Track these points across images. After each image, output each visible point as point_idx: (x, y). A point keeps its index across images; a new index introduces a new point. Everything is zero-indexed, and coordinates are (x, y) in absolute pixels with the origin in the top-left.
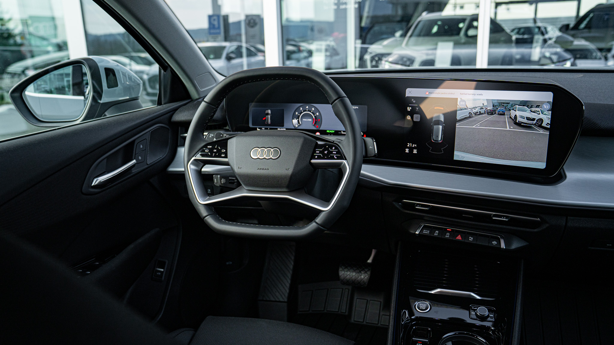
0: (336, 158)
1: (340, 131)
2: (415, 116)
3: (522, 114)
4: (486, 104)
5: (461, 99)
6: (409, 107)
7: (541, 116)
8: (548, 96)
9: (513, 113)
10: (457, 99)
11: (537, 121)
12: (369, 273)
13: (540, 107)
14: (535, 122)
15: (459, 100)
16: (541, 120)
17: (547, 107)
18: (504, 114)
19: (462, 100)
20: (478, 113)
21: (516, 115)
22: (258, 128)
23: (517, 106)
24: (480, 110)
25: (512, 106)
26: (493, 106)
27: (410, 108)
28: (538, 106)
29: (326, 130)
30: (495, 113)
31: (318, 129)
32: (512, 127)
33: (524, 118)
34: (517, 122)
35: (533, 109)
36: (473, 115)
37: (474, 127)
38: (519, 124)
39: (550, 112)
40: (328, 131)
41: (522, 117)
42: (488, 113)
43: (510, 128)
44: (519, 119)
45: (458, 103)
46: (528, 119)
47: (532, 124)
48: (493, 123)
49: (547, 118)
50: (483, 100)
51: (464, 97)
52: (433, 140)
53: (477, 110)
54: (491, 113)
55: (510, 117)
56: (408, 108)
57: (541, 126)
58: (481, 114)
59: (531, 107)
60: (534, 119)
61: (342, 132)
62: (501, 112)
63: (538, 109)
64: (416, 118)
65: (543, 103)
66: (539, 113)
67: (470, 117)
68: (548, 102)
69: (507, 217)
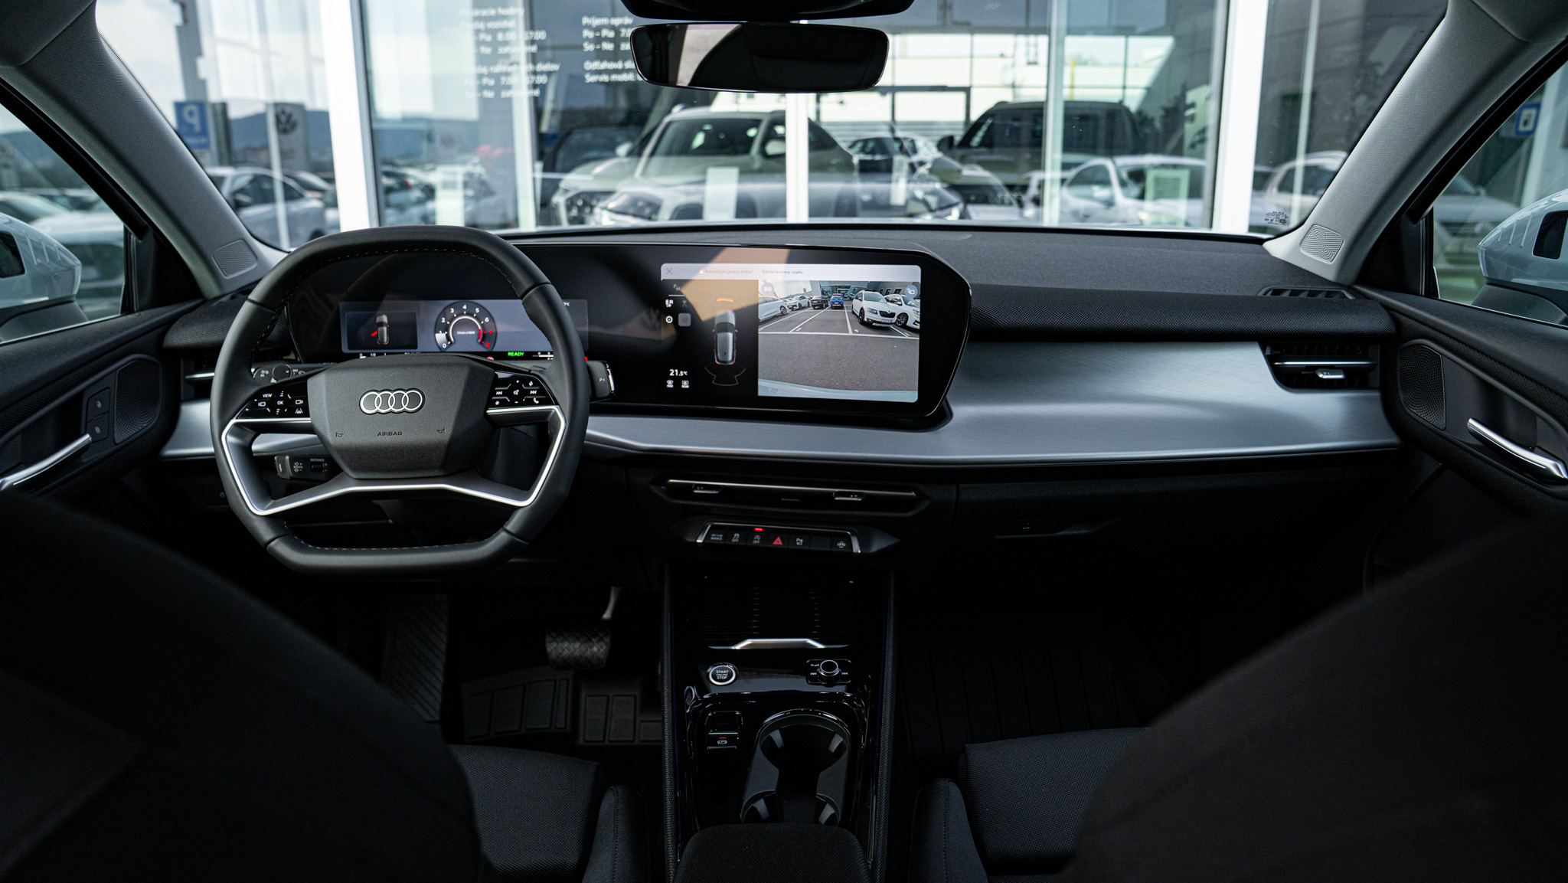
0: (537, 402)
1: (536, 353)
2: (681, 316)
3: (873, 306)
4: (809, 289)
5: (764, 281)
6: (670, 298)
7: (905, 309)
8: (912, 274)
9: (857, 305)
10: (757, 281)
11: (899, 317)
12: (607, 640)
13: (901, 292)
14: (894, 319)
15: (761, 283)
16: (905, 316)
17: (912, 292)
18: (842, 307)
19: (767, 284)
20: (796, 306)
21: (862, 309)
22: (361, 355)
23: (863, 292)
24: (799, 301)
25: (855, 291)
26: (823, 293)
27: (672, 302)
28: (898, 291)
29: (507, 353)
30: (827, 306)
31: (490, 349)
32: (857, 331)
33: (877, 313)
34: (865, 320)
35: (891, 296)
36: (789, 311)
37: (791, 332)
38: (869, 325)
39: (919, 301)
40: (510, 354)
41: (873, 311)
42: (814, 306)
43: (854, 332)
44: (868, 316)
45: (760, 290)
46: (884, 314)
47: (891, 323)
48: (824, 325)
49: (913, 313)
50: (804, 282)
51: (770, 279)
52: (718, 361)
53: (794, 301)
54: (820, 305)
55: (853, 313)
56: (667, 301)
57: (905, 327)
58: (801, 308)
59: (887, 293)
60: (892, 315)
61: (539, 353)
62: (837, 304)
63: (898, 297)
64: (685, 320)
65: (906, 284)
66: (900, 303)
67: (783, 315)
68: (914, 283)
69: (859, 495)
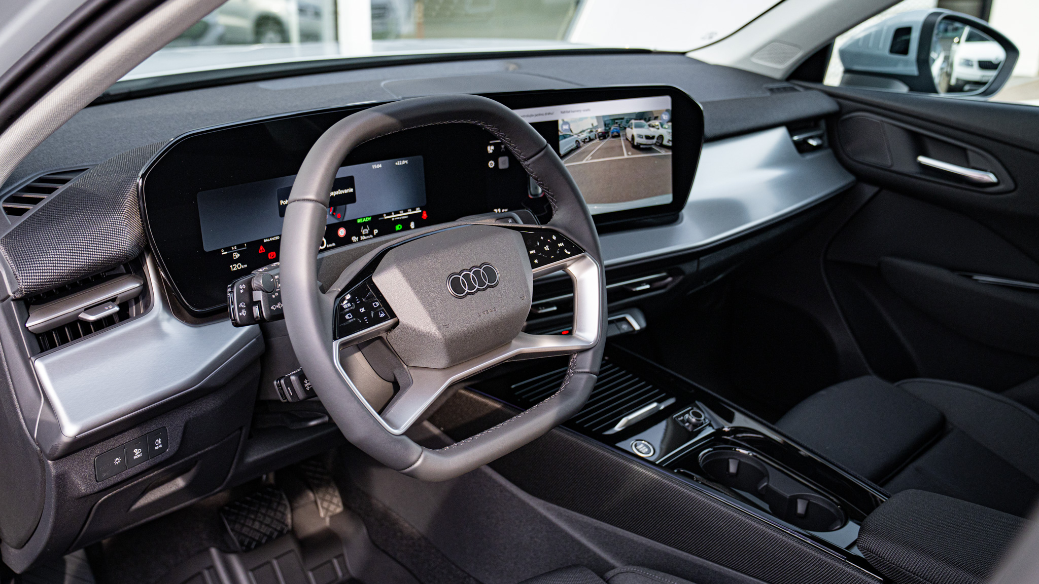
1: (382, 215)
2: (501, 159)
3: (636, 132)
4: (595, 124)
5: (563, 120)
6: (491, 145)
7: (662, 131)
8: (663, 103)
9: (630, 132)
10: (556, 122)
11: (658, 139)
13: (659, 118)
14: (654, 141)
15: (560, 123)
16: (661, 137)
17: (666, 117)
18: (618, 136)
19: (565, 123)
20: (586, 139)
21: (633, 136)
22: (223, 250)
23: (633, 121)
24: (588, 135)
25: (628, 122)
26: (605, 125)
27: (492, 147)
28: (656, 118)
29: (356, 220)
30: (608, 136)
31: (341, 220)
32: (630, 153)
33: (642, 138)
34: (635, 144)
35: (653, 122)
36: (582, 144)
37: (584, 162)
38: (638, 148)
39: (670, 124)
40: (359, 221)
41: (640, 136)
42: (599, 137)
43: (628, 155)
44: (637, 140)
45: (560, 128)
46: (648, 137)
47: (653, 144)
48: (607, 152)
49: (666, 132)
50: (592, 118)
51: (567, 117)
52: (531, 195)
53: (585, 135)
54: (603, 136)
55: (627, 139)
56: (489, 148)
57: (662, 146)
58: (591, 140)
59: (649, 120)
60: (653, 137)
61: (385, 215)
62: (615, 134)
63: (657, 123)
64: (503, 163)
65: (661, 112)
66: (657, 127)
67: (578, 147)
68: (667, 110)
